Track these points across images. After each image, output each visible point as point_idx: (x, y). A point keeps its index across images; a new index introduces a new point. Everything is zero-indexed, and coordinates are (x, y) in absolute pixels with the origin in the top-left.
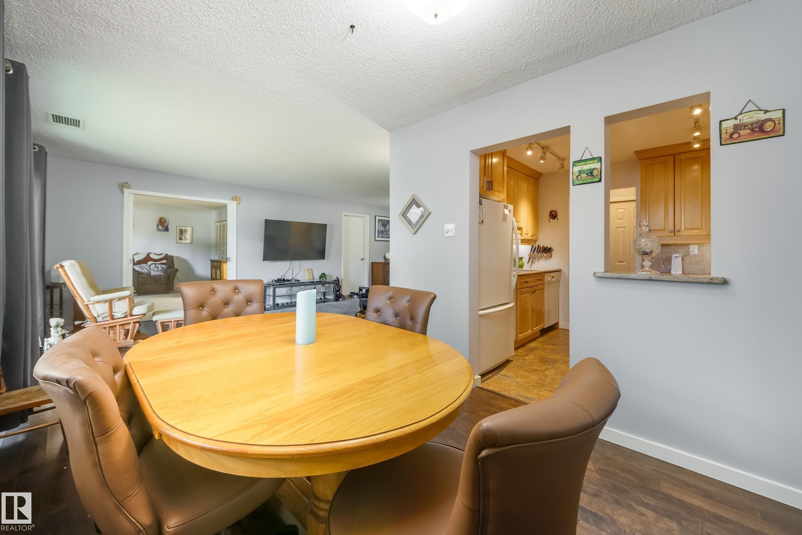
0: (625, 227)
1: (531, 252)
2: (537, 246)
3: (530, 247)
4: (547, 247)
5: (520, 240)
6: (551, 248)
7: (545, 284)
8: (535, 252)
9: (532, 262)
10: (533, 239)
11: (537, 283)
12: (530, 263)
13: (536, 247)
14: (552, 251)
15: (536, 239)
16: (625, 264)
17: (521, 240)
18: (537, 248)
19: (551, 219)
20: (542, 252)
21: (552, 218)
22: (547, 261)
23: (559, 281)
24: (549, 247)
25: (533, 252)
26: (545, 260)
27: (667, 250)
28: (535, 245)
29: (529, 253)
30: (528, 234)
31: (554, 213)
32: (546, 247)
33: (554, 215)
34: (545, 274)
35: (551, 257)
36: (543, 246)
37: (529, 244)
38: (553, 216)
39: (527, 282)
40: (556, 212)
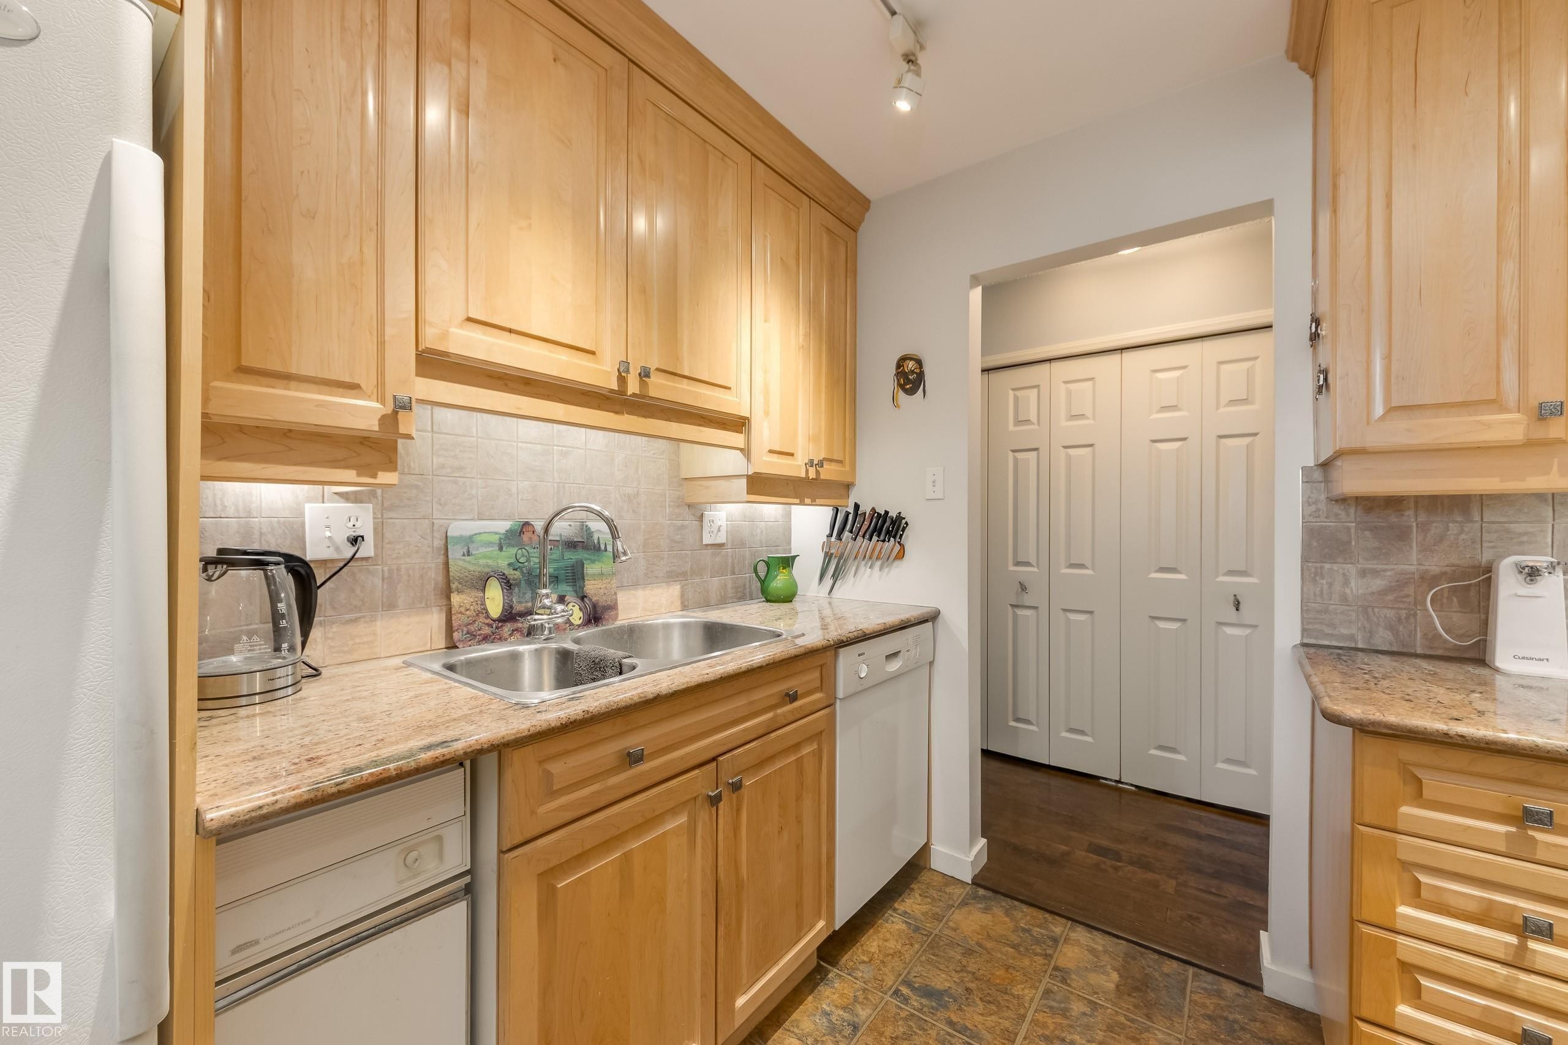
0: (1184, 439)
1: (831, 535)
2: (851, 510)
3: (828, 512)
4: (887, 513)
5: (744, 481)
6: (900, 518)
7: (838, 703)
8: (846, 534)
9: (835, 577)
10: (822, 477)
11: (770, 715)
12: (828, 581)
13: (848, 514)
14: (903, 530)
15: (847, 479)
16: (1182, 577)
17: (748, 477)
18: (851, 517)
19: (901, 394)
20: (867, 536)
21: (902, 387)
22: (888, 572)
23: (931, 663)
24: (893, 514)
25: (839, 537)
26: (881, 569)
27: (1454, 528)
28: (847, 507)
29: (825, 539)
30: (792, 455)
31: (911, 365)
32: (883, 513)
33: (912, 372)
34: (836, 656)
35: (901, 555)
36: (873, 509)
37: (808, 501)
38: (908, 381)
39: (634, 758)
40: (919, 362)
